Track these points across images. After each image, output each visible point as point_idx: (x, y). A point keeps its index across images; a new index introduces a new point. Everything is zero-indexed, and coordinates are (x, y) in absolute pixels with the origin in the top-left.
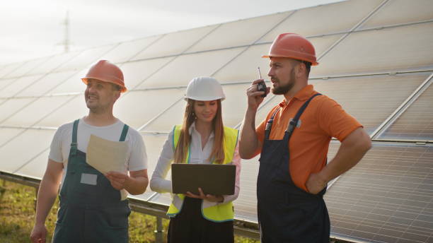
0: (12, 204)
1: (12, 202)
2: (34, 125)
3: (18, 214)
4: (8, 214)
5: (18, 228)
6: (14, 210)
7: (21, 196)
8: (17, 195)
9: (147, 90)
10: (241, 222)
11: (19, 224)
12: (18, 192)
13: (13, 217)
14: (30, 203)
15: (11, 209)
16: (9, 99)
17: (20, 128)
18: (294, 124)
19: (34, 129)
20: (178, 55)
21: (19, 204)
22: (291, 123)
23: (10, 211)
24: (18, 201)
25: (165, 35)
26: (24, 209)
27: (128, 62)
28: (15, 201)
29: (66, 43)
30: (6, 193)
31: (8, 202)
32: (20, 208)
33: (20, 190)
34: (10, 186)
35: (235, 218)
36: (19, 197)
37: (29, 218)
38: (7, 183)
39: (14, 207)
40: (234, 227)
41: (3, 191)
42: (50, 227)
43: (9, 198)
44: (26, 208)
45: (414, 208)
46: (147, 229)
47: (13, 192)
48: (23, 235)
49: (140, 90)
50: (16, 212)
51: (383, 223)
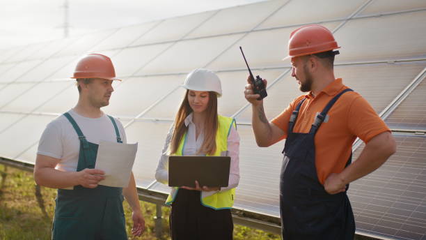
0: (13, 189)
1: (13, 186)
2: (34, 111)
3: (19, 199)
4: (10, 199)
5: (19, 213)
6: (15, 195)
7: (22, 180)
8: (17, 179)
9: (146, 76)
10: (241, 211)
11: (21, 210)
12: (19, 176)
13: (15, 202)
14: (30, 187)
15: (12, 194)
16: (9, 84)
17: (20, 113)
18: (321, 118)
19: (35, 115)
20: (176, 41)
21: (20, 189)
22: (319, 117)
23: (11, 196)
24: (19, 185)
25: (164, 20)
26: (25, 194)
27: (127, 47)
28: (16, 186)
29: (66, 26)
30: (7, 177)
31: (9, 186)
32: (21, 192)
33: (21, 175)
34: (11, 171)
35: (234, 207)
36: (20, 181)
37: (30, 202)
38: (9, 168)
39: (15, 191)
40: (233, 216)
41: (4, 176)
42: (50, 212)
43: (10, 183)
44: (27, 192)
45: (413, 200)
46: (146, 215)
47: (14, 175)
48: (24, 221)
49: (138, 76)
50: (17, 197)
51: (382, 214)
